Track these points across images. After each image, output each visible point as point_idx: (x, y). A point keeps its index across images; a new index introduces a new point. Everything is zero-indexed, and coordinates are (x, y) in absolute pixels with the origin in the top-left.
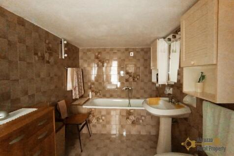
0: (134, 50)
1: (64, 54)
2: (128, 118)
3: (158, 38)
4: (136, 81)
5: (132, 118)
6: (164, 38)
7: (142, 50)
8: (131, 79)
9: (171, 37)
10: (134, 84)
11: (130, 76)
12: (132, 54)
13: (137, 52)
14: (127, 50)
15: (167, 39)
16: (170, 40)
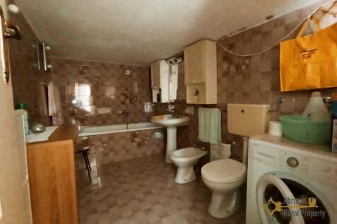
0: (130, 68)
1: (47, 65)
2: (133, 141)
3: (161, 60)
4: (132, 104)
5: (137, 140)
6: (166, 60)
7: (139, 68)
8: (128, 101)
9: (173, 60)
10: (131, 106)
11: (127, 97)
12: (128, 72)
13: (134, 71)
14: (122, 67)
15: (168, 61)
16: (171, 62)
